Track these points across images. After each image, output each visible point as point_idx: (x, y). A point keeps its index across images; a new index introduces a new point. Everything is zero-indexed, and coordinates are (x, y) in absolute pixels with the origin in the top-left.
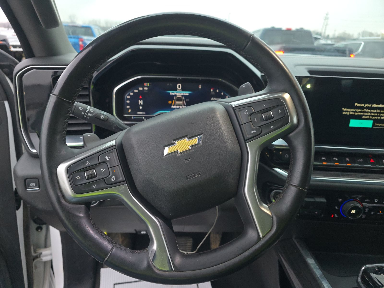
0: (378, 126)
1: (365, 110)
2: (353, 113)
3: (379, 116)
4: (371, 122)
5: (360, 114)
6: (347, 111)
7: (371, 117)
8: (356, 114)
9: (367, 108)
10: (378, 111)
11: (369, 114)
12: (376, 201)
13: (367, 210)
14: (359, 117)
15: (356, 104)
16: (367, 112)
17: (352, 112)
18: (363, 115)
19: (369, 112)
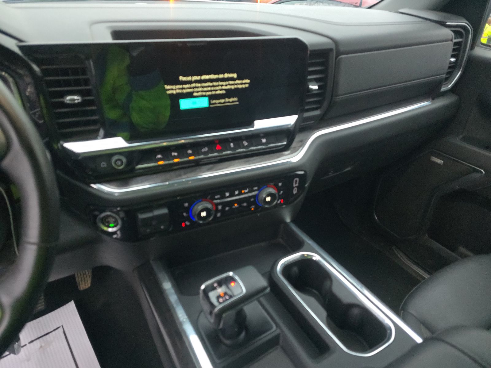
0: (215, 104)
1: (193, 85)
2: (180, 91)
3: (214, 91)
4: (206, 99)
5: (189, 90)
6: (172, 89)
7: (204, 93)
8: (185, 91)
9: (196, 81)
10: (210, 84)
11: (200, 89)
12: (227, 194)
13: (220, 207)
14: (190, 95)
15: (181, 78)
16: (198, 87)
17: (179, 89)
18: (193, 92)
19: (200, 87)
